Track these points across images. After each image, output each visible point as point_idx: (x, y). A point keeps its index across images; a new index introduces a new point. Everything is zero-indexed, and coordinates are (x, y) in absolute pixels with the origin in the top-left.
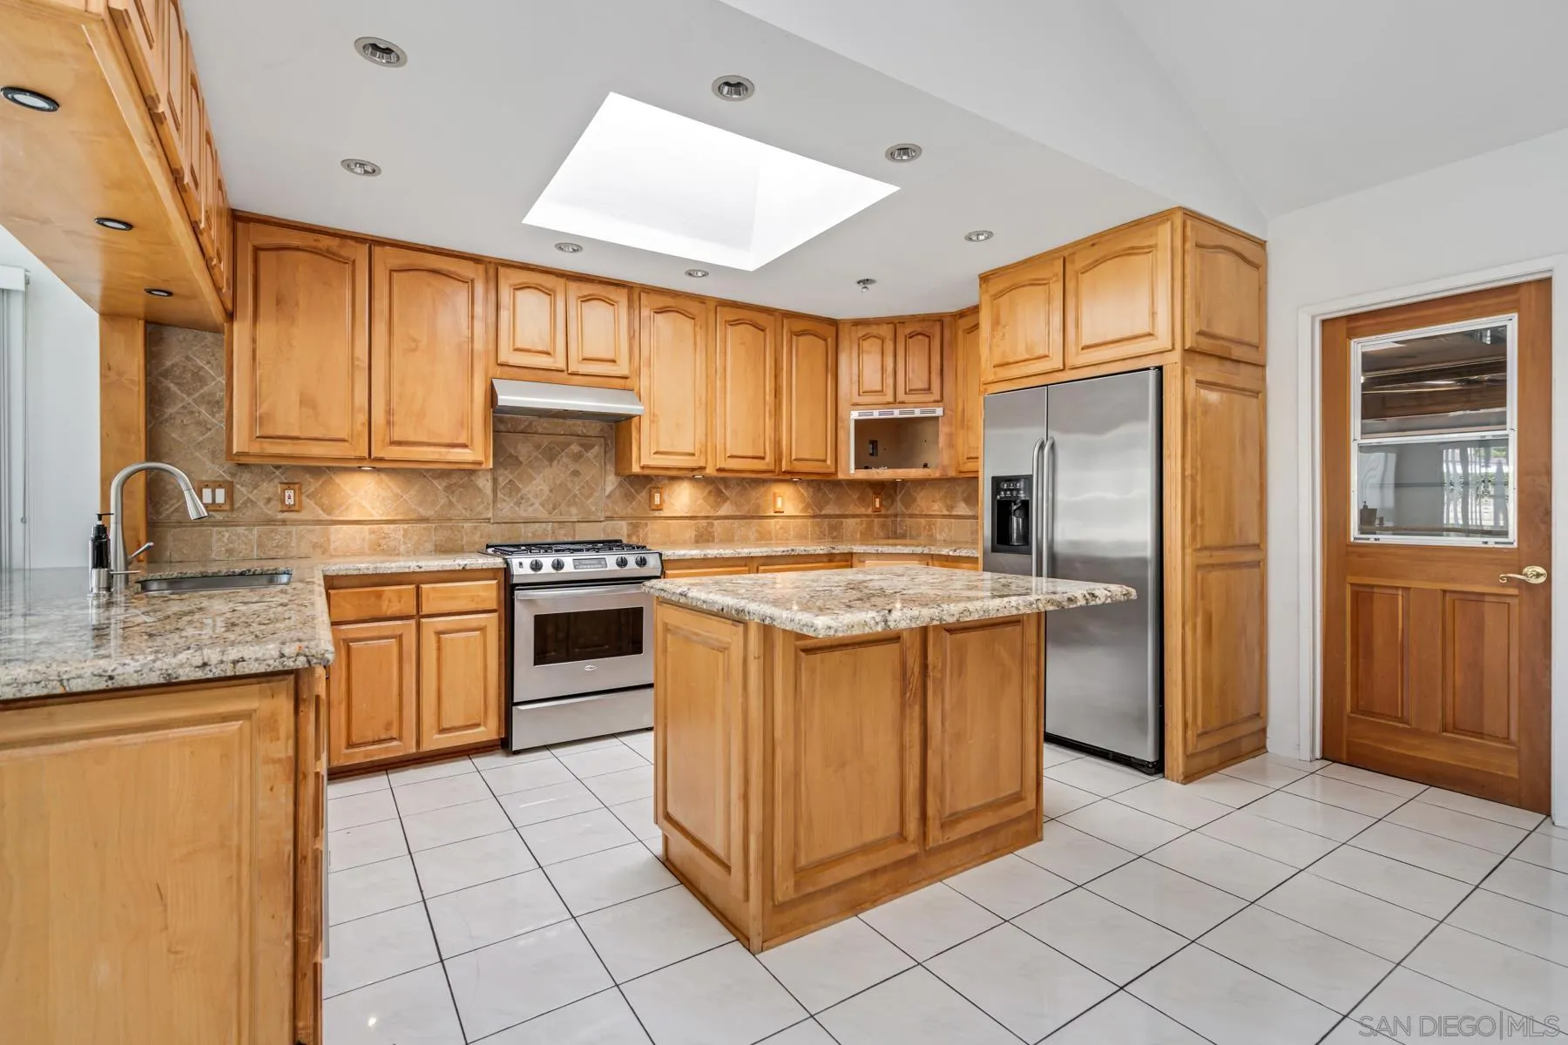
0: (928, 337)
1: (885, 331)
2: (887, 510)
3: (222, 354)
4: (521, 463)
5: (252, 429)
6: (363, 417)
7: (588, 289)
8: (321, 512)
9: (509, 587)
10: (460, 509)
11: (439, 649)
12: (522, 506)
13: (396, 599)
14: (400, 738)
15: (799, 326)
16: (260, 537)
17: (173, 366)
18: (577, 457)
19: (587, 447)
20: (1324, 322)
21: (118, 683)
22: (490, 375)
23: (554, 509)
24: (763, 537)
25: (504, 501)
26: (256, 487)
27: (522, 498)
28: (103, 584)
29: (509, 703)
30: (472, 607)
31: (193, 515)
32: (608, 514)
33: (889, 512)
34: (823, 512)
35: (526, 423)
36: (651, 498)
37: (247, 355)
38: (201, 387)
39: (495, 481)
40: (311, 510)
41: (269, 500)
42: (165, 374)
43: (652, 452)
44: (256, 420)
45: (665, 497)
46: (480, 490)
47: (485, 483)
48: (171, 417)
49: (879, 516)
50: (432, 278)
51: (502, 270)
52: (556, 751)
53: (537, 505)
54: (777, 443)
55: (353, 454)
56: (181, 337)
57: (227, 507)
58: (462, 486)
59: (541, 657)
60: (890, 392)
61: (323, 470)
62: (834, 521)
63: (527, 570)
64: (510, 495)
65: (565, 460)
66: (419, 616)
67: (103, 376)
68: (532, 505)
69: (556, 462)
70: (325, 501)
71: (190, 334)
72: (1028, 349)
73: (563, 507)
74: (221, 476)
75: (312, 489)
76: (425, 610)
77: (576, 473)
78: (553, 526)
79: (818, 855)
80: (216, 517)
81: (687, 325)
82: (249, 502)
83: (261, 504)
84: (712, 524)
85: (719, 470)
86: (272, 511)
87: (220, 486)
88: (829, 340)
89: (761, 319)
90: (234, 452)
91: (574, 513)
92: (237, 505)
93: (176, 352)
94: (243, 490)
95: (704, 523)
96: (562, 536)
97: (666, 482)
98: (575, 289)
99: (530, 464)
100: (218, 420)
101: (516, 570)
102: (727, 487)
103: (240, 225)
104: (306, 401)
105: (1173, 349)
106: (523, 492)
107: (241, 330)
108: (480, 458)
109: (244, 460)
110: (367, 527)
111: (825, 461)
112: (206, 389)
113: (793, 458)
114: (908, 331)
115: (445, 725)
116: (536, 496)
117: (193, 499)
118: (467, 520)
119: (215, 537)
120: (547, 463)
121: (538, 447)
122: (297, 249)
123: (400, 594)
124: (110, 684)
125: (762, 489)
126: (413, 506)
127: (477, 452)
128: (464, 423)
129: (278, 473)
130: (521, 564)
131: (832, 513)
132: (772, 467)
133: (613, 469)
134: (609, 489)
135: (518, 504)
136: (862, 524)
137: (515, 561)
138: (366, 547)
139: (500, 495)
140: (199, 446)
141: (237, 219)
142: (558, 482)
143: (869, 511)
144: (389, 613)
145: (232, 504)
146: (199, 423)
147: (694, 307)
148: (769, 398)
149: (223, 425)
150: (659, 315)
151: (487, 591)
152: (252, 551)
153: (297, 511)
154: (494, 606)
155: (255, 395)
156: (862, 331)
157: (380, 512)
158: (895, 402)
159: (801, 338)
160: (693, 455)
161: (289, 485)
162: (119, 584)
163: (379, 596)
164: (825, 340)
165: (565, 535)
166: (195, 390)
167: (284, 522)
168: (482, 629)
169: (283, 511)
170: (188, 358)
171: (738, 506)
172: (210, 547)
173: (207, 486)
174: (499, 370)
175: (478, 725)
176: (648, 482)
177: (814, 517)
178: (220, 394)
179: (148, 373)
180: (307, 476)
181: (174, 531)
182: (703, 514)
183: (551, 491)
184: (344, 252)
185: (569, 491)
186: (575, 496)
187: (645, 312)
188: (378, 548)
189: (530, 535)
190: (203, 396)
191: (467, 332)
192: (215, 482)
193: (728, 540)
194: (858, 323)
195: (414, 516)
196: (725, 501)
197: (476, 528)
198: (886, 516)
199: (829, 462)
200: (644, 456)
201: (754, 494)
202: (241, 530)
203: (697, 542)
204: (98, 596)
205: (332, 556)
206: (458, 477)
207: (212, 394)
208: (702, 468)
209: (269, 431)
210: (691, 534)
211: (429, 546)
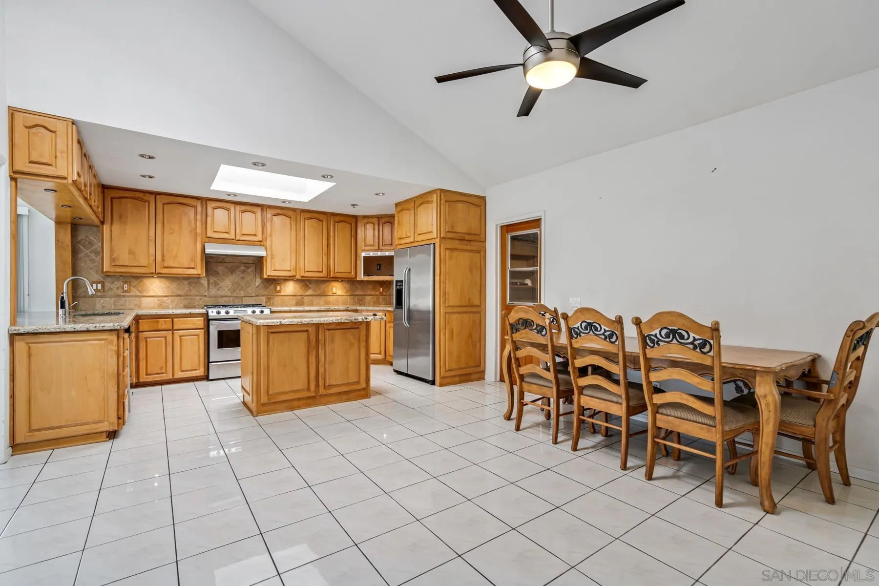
0: (392, 223)
1: (375, 220)
2: (386, 293)
3: (99, 235)
4: (219, 274)
5: (111, 263)
6: (153, 258)
7: (243, 208)
8: (138, 292)
9: (208, 320)
10: (194, 292)
11: (181, 342)
12: (220, 291)
13: (163, 324)
14: (166, 373)
15: (337, 219)
16: (114, 302)
17: (81, 240)
18: (244, 272)
19: (248, 268)
20: (502, 227)
21: (76, 330)
22: (204, 241)
23: (234, 292)
24: (327, 303)
25: (213, 289)
26: (113, 283)
27: (220, 287)
28: (64, 313)
29: (208, 362)
30: (194, 327)
31: (90, 293)
32: (257, 294)
33: (387, 294)
34: (355, 294)
35: (222, 258)
36: (276, 288)
37: (109, 236)
38: (92, 247)
39: (208, 281)
40: (134, 292)
41: (118, 288)
42: (78, 242)
43: (272, 270)
44: (112, 260)
45: (282, 287)
46: (202, 285)
47: (204, 282)
48: (81, 258)
49: (383, 295)
50: (180, 207)
51: (208, 202)
52: (226, 380)
53: (226, 290)
54: (328, 266)
55: (149, 272)
56: (84, 229)
57: (102, 291)
58: (195, 283)
59: (220, 346)
60: (376, 244)
61: (139, 277)
62: (360, 297)
63: (215, 314)
64: (215, 286)
65: (238, 273)
66: (173, 330)
67: (56, 244)
68: (224, 290)
69: (234, 274)
70: (140, 289)
71: (88, 228)
72: (406, 234)
73: (237, 291)
74: (99, 279)
75: (135, 284)
76: (175, 328)
77: (243, 278)
78: (233, 299)
79: (276, 391)
80: (98, 294)
81: (287, 220)
82: (111, 289)
83: (115, 289)
84: (304, 298)
85: (302, 277)
86: (119, 292)
87: (99, 283)
88: (353, 224)
89: (321, 217)
90: (104, 271)
91: (242, 293)
92: (106, 290)
93: (82, 235)
94: (108, 284)
95: (300, 297)
96: (237, 302)
97: (282, 281)
98: (239, 208)
99: (223, 275)
100: (98, 259)
101: (210, 314)
102: (310, 283)
103: (106, 190)
104: (131, 252)
105: (437, 238)
106: (221, 285)
107: (106, 228)
108: (199, 272)
109: (108, 274)
110: (156, 298)
111: (351, 273)
112: (94, 248)
113: (336, 271)
114: (383, 221)
115: (183, 369)
116: (226, 287)
117: (90, 288)
118: (197, 296)
119: (97, 301)
120: (230, 274)
121: (227, 268)
122: (127, 198)
123: (166, 322)
124: (75, 330)
125: (327, 284)
126: (175, 291)
127: (199, 270)
128: (193, 260)
129: (121, 278)
130: (212, 312)
131: (360, 294)
132: (326, 276)
133: (259, 276)
134: (257, 285)
135: (218, 290)
136: (374, 298)
137: (210, 311)
138: (156, 305)
139: (210, 286)
140: (91, 268)
141: (104, 188)
142: (235, 281)
143: (378, 293)
144: (162, 328)
145: (104, 290)
146: (91, 260)
147: (290, 213)
148: (325, 248)
149: (100, 261)
150: (275, 217)
151: (200, 322)
152: (111, 307)
153: (129, 292)
154: (202, 327)
155: (112, 251)
156: (366, 221)
157: (162, 293)
158: (379, 249)
159: (339, 224)
160: (290, 271)
161: (126, 282)
162: (67, 313)
163: (158, 322)
164: (351, 224)
165: (238, 302)
166: (90, 248)
167: (124, 296)
168: (198, 335)
169: (123, 292)
170: (87, 237)
171: (315, 291)
172: (95, 305)
173: (94, 283)
174: (207, 239)
175: (196, 370)
176: (273, 282)
177: (351, 295)
178: (100, 249)
179: (72, 242)
180: (133, 279)
181: (82, 299)
182: (299, 294)
183: (232, 285)
184: (146, 198)
185: (240, 284)
186: (243, 287)
187: (269, 216)
188: (160, 306)
189: (223, 302)
190: (92, 250)
191: (194, 226)
192: (97, 281)
193: (312, 305)
194: (365, 217)
195: (175, 294)
196: (309, 289)
197: (200, 299)
198: (385, 295)
199: (352, 274)
200: (269, 271)
201: (323, 286)
202: (107, 299)
203: (297, 305)
204: (62, 317)
205: (142, 309)
206: (192, 280)
207: (96, 249)
208: (295, 276)
209: (117, 263)
210: (294, 302)
211: (182, 305)
